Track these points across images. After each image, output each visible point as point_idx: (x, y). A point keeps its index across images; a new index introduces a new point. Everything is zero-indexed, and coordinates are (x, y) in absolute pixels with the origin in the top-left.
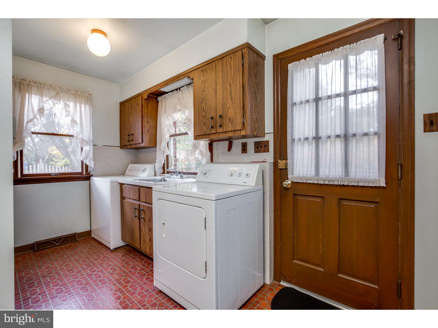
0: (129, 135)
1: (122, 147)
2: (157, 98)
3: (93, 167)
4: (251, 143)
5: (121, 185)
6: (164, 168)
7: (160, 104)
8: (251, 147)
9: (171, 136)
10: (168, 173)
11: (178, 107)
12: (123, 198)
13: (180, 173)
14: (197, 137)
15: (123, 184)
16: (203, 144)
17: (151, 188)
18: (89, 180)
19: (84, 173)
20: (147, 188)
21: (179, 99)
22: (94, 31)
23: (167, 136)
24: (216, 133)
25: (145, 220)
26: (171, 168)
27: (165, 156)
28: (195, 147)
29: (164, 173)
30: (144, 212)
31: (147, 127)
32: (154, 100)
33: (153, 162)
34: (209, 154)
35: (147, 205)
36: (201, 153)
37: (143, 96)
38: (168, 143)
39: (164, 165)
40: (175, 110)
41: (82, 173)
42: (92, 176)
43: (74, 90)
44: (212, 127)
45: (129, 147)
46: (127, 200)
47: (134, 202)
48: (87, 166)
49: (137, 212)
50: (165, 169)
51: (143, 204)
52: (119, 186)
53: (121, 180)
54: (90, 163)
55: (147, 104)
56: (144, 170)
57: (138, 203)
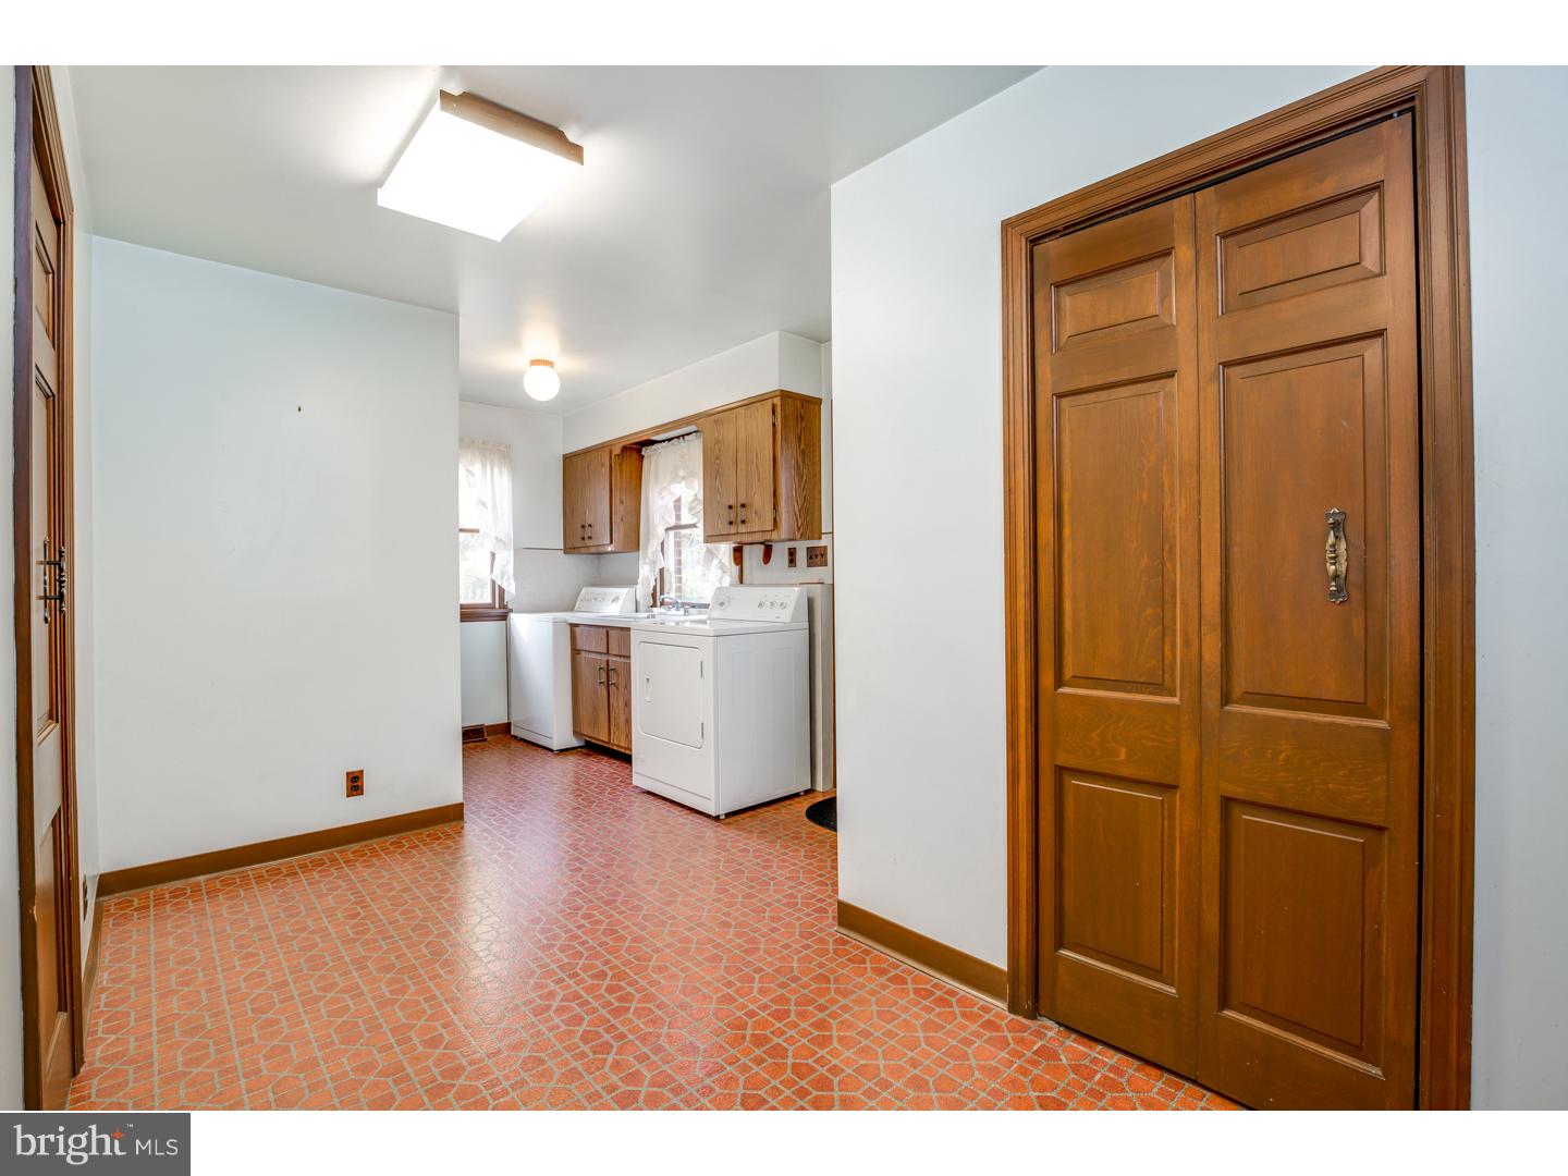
0: (583, 527)
1: (569, 549)
2: (640, 451)
3: (514, 592)
4: (802, 547)
5: (573, 626)
6: (654, 595)
7: (645, 461)
8: (802, 557)
9: (667, 530)
10: (662, 604)
11: (681, 473)
12: (575, 652)
13: (683, 605)
14: (709, 538)
15: (577, 625)
16: (725, 550)
17: (629, 629)
18: (506, 620)
19: (497, 606)
20: (622, 629)
21: (682, 457)
22: (534, 362)
23: (661, 530)
24: (737, 533)
25: (618, 688)
26: (670, 595)
27: (657, 571)
28: (710, 554)
29: (654, 605)
30: (618, 675)
31: (619, 510)
32: (635, 455)
33: (631, 581)
34: (735, 569)
35: (622, 660)
36: (722, 566)
37: (613, 448)
38: (662, 544)
39: (655, 587)
40: (675, 479)
41: (492, 607)
42: (511, 611)
43: (481, 441)
44: (731, 523)
45: (583, 551)
46: (583, 655)
47: (598, 657)
48: (502, 592)
49: (604, 675)
50: (656, 599)
51: (615, 659)
52: (568, 628)
53: (573, 617)
54: (509, 585)
55: (620, 465)
56: (616, 599)
57: (605, 658)
